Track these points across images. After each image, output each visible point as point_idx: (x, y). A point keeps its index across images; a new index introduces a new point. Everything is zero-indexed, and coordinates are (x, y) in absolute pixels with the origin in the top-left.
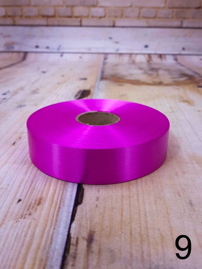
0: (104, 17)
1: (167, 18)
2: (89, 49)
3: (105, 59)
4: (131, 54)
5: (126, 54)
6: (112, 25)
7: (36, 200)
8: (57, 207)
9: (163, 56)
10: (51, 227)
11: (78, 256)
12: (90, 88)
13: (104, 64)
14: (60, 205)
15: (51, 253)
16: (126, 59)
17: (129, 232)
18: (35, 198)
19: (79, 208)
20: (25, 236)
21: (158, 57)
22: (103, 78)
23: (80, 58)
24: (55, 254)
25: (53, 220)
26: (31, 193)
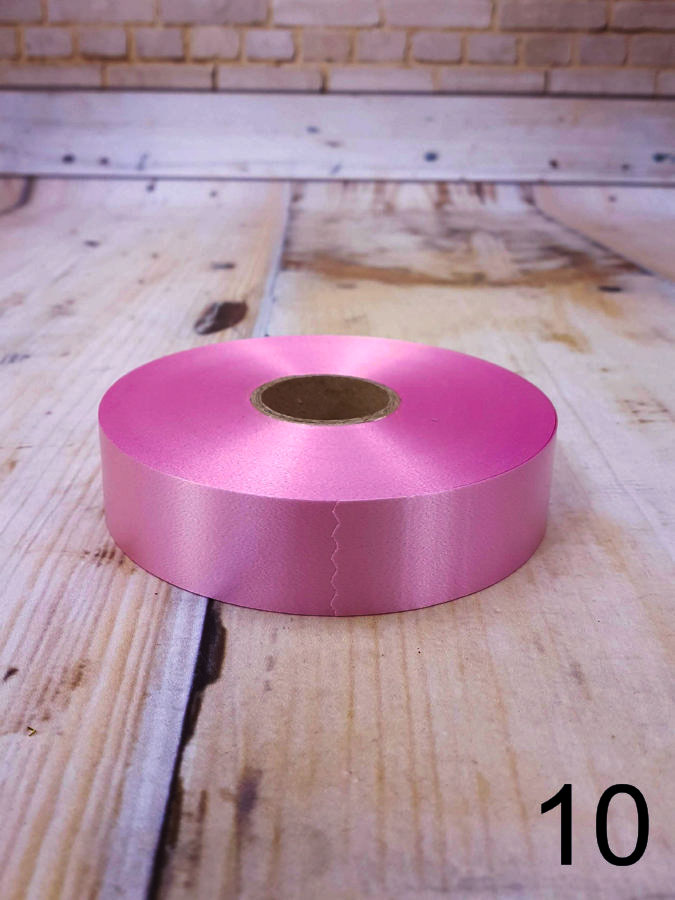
0: (292, 60)
1: (498, 63)
2: (243, 166)
3: (296, 198)
4: (380, 183)
5: (366, 181)
6: (317, 85)
7: (65, 670)
8: (138, 690)
9: (486, 188)
10: (116, 758)
11: (205, 852)
12: (246, 296)
13: (293, 215)
14: (145, 687)
15: (117, 846)
16: (365, 197)
17: (374, 771)
18: (62, 663)
19: (211, 693)
20: (30, 790)
21: (471, 193)
22: (287, 263)
23: (214, 194)
24: (131, 849)
25: (121, 735)
26: (50, 648)
